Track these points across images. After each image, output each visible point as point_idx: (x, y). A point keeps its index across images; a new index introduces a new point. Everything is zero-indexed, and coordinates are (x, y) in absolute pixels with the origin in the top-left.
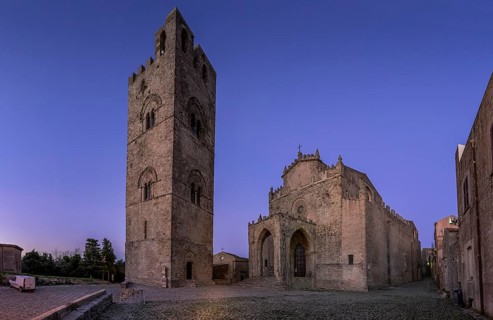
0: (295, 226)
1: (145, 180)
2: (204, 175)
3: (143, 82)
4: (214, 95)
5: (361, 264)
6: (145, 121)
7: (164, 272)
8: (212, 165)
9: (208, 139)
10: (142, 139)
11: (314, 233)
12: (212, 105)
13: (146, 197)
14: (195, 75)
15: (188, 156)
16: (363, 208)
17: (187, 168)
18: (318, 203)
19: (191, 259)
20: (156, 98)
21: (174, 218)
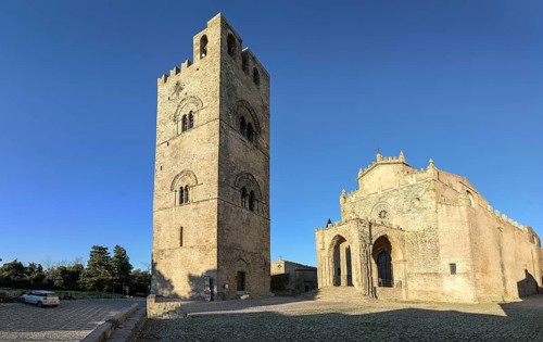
0: (377, 233)
1: (180, 184)
2: (257, 178)
3: (178, 84)
4: (268, 98)
5: (466, 274)
6: (180, 123)
7: (207, 283)
8: (267, 168)
9: (262, 141)
10: (177, 140)
11: (402, 239)
12: (265, 108)
13: (181, 202)
14: (245, 78)
15: (237, 159)
16: (465, 214)
17: (236, 171)
18: (406, 208)
19: (244, 269)
20: (195, 100)
21: (220, 224)
